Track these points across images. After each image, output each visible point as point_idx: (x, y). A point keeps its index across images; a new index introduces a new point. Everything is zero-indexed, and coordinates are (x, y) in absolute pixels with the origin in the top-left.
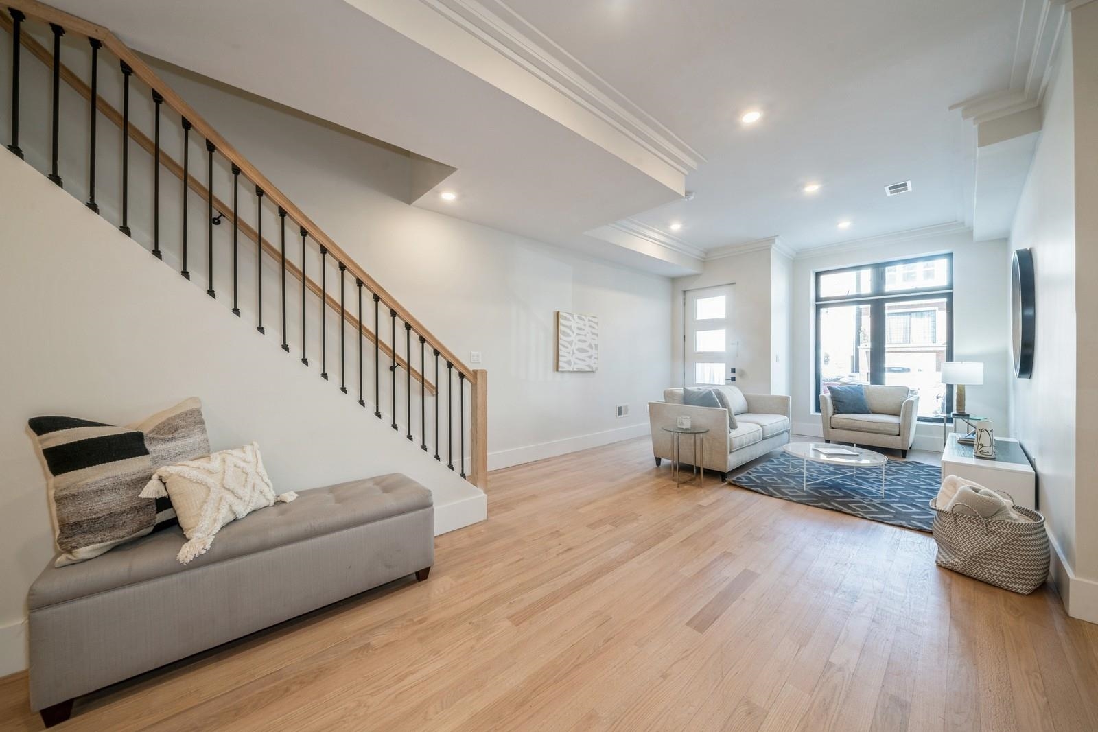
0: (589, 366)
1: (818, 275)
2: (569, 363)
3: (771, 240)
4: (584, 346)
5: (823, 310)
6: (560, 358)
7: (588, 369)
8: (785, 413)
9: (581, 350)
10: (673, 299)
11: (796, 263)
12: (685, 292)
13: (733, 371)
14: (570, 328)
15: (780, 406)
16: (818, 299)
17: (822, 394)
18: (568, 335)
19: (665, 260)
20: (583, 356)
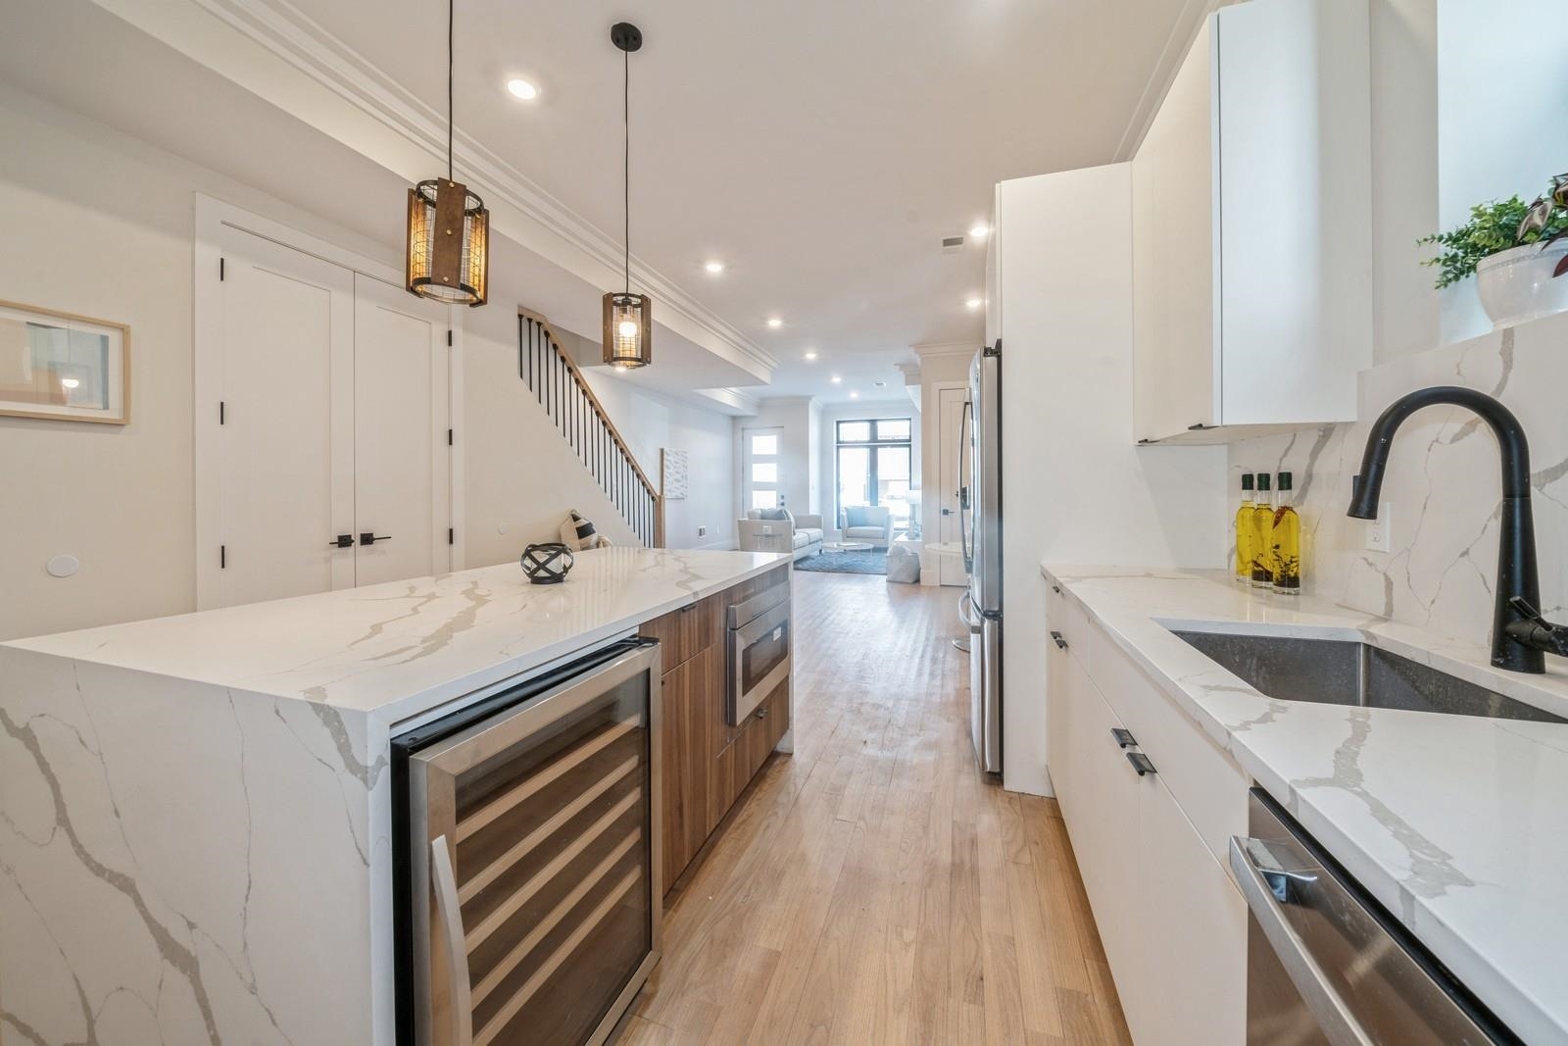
0: (682, 494)
1: (838, 423)
2: (670, 491)
3: (809, 398)
4: (679, 477)
5: (841, 450)
6: (665, 487)
7: (681, 496)
8: (820, 528)
9: (678, 481)
10: (734, 434)
11: (824, 413)
12: (743, 429)
13: (783, 497)
14: (670, 461)
15: (815, 523)
16: (838, 442)
17: (841, 513)
18: (669, 468)
19: (734, 405)
20: (678, 485)
